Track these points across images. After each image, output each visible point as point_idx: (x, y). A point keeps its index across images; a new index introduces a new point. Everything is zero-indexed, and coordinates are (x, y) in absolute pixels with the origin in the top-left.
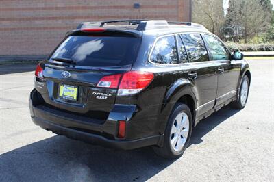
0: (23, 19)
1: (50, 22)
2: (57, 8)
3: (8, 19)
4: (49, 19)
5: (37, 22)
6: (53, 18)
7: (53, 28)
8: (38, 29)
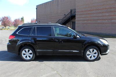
0: (94, 20)
1: (103, 21)
2: (106, 16)
3: (90, 20)
4: (103, 20)
5: (99, 21)
6: (104, 20)
7: (104, 23)
8: (99, 23)
